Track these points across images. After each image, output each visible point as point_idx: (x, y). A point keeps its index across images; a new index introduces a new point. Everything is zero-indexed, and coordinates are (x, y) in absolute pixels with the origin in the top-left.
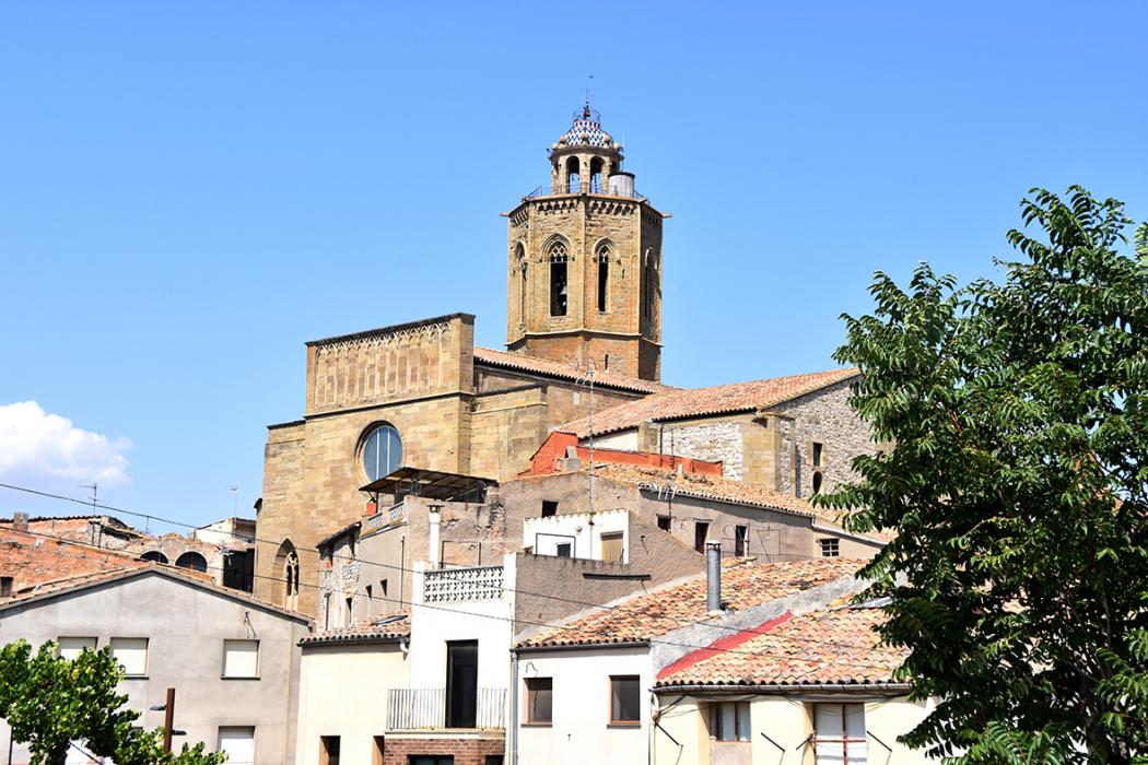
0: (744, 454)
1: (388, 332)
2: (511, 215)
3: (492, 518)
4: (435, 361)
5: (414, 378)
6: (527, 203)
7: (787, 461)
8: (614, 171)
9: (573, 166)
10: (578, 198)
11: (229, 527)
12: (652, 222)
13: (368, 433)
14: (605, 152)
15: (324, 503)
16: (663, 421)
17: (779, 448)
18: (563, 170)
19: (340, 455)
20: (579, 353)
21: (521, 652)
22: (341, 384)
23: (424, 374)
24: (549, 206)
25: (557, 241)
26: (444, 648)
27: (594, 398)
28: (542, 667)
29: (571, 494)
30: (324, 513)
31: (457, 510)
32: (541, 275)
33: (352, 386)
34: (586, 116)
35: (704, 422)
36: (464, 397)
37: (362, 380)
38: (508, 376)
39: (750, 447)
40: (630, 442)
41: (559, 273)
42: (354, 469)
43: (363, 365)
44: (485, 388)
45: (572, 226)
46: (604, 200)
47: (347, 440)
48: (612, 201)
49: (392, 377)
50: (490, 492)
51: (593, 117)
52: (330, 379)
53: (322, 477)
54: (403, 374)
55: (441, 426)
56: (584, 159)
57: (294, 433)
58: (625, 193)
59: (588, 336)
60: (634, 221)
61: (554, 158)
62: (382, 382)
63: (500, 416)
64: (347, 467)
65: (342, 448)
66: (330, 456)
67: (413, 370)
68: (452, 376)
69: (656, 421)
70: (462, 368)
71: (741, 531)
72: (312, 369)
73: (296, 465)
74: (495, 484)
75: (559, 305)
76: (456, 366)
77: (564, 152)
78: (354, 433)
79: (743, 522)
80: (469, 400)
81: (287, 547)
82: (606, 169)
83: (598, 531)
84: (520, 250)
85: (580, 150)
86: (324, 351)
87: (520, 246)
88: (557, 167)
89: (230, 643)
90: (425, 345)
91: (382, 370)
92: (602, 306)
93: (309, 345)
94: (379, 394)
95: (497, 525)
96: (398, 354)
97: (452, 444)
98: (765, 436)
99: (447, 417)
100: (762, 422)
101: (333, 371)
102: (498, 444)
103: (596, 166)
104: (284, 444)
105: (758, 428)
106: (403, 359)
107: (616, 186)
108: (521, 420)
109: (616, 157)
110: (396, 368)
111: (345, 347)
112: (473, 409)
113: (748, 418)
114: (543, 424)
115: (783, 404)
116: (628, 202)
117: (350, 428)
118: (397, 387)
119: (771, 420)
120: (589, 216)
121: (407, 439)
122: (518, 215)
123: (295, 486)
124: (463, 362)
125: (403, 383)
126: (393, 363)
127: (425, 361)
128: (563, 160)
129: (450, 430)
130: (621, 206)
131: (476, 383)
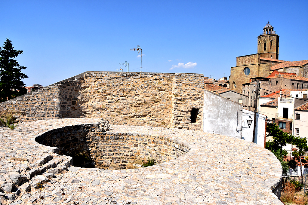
0: (299, 72)
1: (248, 56)
2: (258, 37)
3: (270, 83)
4: (254, 60)
5: (251, 62)
6: (261, 36)
7: (305, 72)
8: (272, 31)
9: (267, 30)
10: (268, 35)
11: (224, 78)
12: (278, 37)
13: (245, 69)
14: (271, 28)
15: (239, 77)
16: (286, 67)
17: (304, 71)
18: (265, 31)
19: (241, 71)
20: (268, 55)
21: (295, 110)
22: (241, 62)
23: (253, 61)
24: (264, 36)
25: (265, 41)
26: (283, 108)
27: (275, 63)
28: (299, 112)
29: (280, 80)
30: (239, 78)
31: (266, 82)
32: (263, 45)
33: (243, 63)
34: (268, 23)
35: (293, 68)
36: (259, 64)
37: (244, 62)
38: (264, 61)
39: (300, 71)
40: (282, 70)
41: (265, 45)
42: (243, 73)
43: (244, 60)
44: (261, 63)
45: (267, 39)
46: (271, 35)
47: (242, 69)
48: (272, 35)
49: (248, 61)
50: (270, 80)
51: (269, 23)
52: (240, 62)
53: (239, 74)
54: (250, 61)
55: (256, 68)
56: (268, 29)
57: (235, 68)
58: (274, 34)
59: (269, 53)
60: (276, 37)
61: (264, 29)
62: (247, 62)
63: (264, 67)
64: (242, 73)
65: (241, 70)
66: (240, 71)
67: (251, 61)
68: (257, 61)
69: (285, 67)
70: (258, 61)
71: (303, 84)
72: (237, 60)
73: (235, 72)
74: (270, 79)
75: (265, 49)
76: (258, 60)
77: (265, 28)
78: (243, 69)
79: (303, 83)
80: (259, 65)
81: (234, 82)
82: (271, 31)
83: (302, 93)
84: (259, 42)
85: (268, 28)
86: (239, 58)
87: (259, 41)
88: (264, 30)
89: (239, 99)
90: (253, 57)
91: (247, 61)
92: (271, 49)
93: (237, 57)
94: (246, 64)
95: (270, 84)
96: (249, 59)
97: (257, 70)
98: (302, 69)
99: (256, 67)
100: (302, 68)
101: (240, 61)
102: (263, 70)
103: (270, 30)
104: (233, 70)
105: (301, 68)
106: (250, 59)
107: (273, 33)
108: (267, 67)
109: (272, 28)
110: (249, 60)
111: (242, 57)
112: (260, 66)
113: (300, 67)
114: (270, 68)
115: (304, 65)
116: (275, 35)
117: (243, 68)
118: (249, 63)
119: (303, 67)
120: (269, 37)
121: (250, 69)
122: (259, 37)
123: (235, 75)
124: (259, 60)
125: (250, 62)
126: (248, 60)
127: (253, 60)
128: (265, 30)
129: (257, 68)
130: (274, 35)
131: (260, 62)
